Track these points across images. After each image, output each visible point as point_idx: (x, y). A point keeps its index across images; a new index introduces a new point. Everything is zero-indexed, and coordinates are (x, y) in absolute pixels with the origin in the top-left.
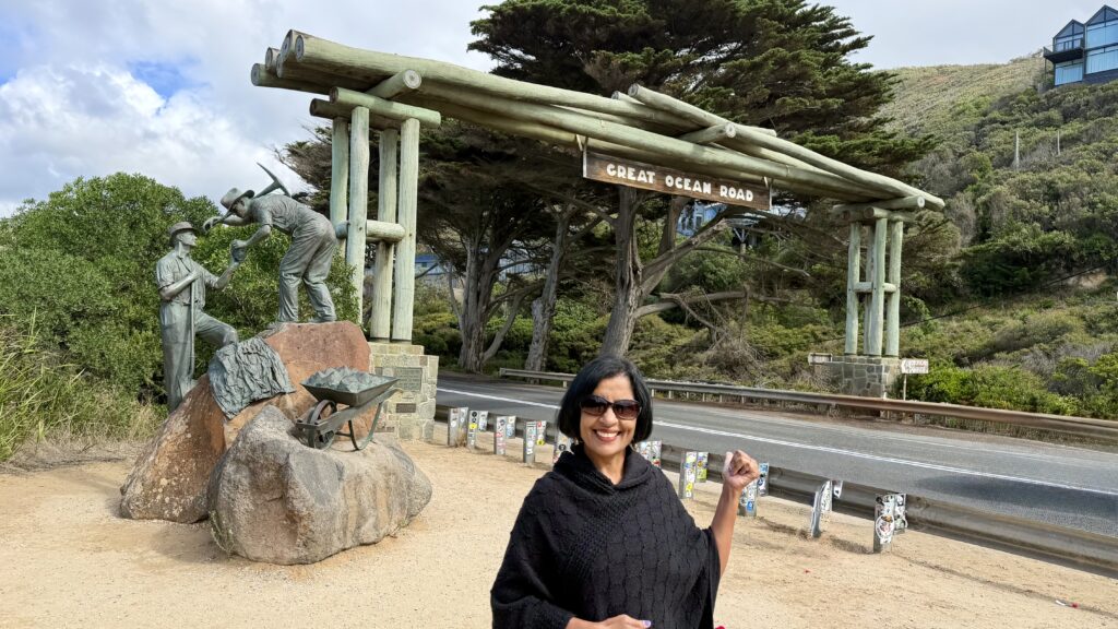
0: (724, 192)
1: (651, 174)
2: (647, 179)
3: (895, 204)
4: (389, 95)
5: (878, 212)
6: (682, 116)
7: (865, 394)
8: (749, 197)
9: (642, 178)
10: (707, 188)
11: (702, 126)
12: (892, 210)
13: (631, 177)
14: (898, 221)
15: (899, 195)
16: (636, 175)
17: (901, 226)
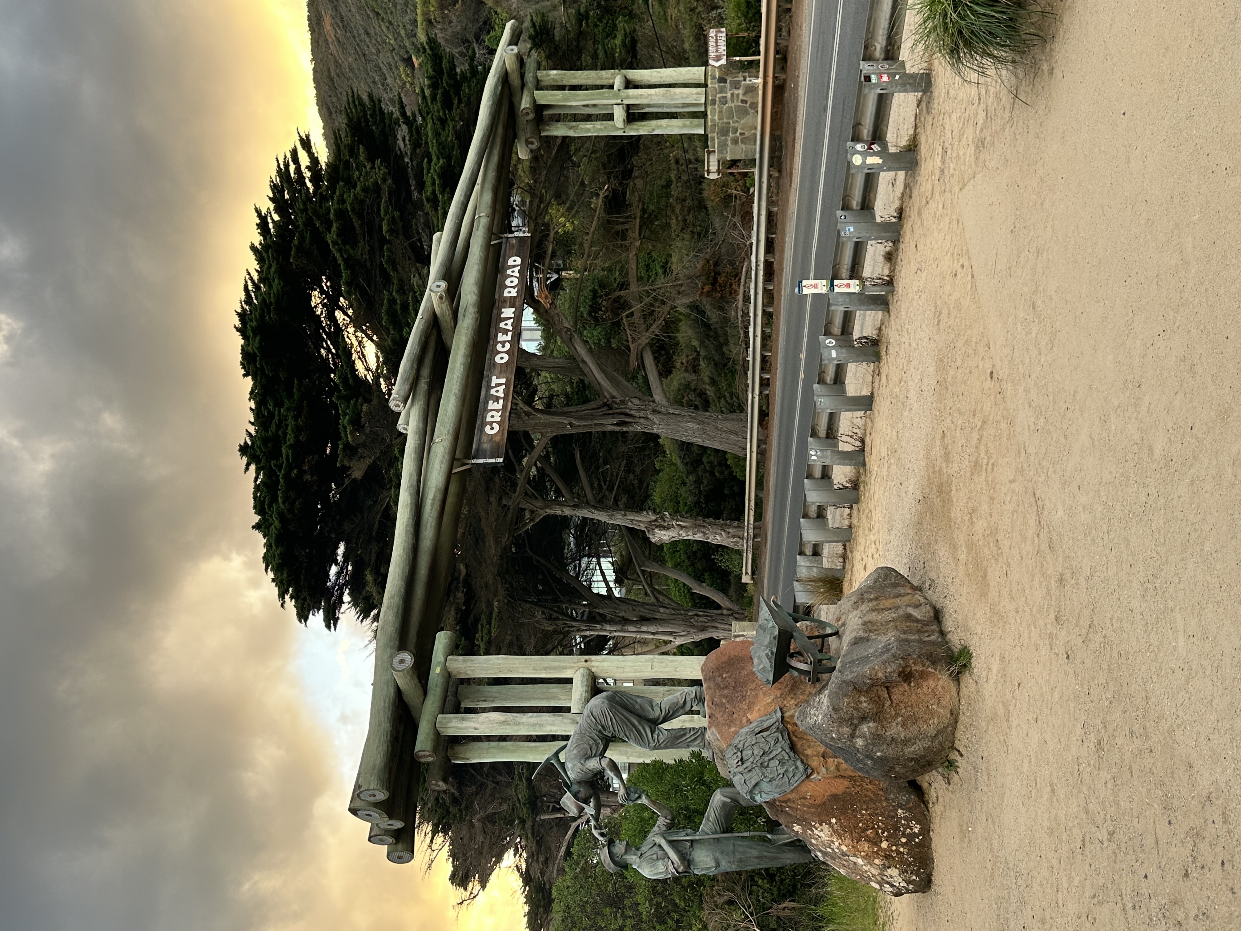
0: (510, 292)
1: (495, 381)
2: (499, 385)
3: (515, 80)
4: (420, 692)
5: (525, 103)
6: (423, 345)
7: (754, 105)
8: (515, 260)
9: (498, 391)
10: (508, 312)
12: (523, 86)
13: (500, 405)
14: (536, 77)
15: (505, 78)
16: (497, 399)
17: (541, 74)
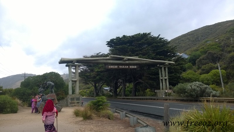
0: (130, 67)
1: (117, 66)
2: (116, 67)
3: (165, 64)
4: (74, 63)
5: (161, 66)
6: (119, 58)
8: (136, 67)
9: (115, 67)
10: (127, 67)
11: (123, 58)
13: (113, 67)
14: (166, 67)
15: (165, 63)
16: (114, 67)
17: (167, 68)
